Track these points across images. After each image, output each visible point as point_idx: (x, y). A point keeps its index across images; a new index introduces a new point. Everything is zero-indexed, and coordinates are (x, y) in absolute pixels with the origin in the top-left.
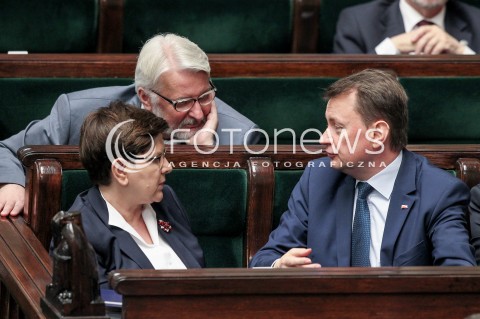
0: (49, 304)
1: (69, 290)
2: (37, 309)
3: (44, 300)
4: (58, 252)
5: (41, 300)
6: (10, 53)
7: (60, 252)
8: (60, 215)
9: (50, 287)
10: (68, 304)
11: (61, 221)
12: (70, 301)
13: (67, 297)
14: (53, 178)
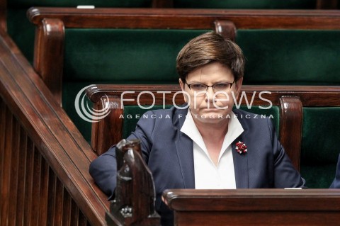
0: (113, 218)
1: (130, 206)
2: (103, 221)
3: (109, 214)
4: (121, 174)
5: (106, 214)
6: (79, 7)
7: (123, 174)
8: (122, 143)
9: (114, 204)
10: (129, 218)
11: (123, 147)
12: (131, 215)
13: (128, 212)
14: (116, 112)
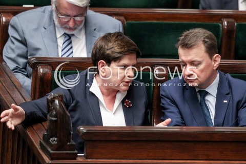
0: (45, 145)
1: (56, 137)
2: (38, 147)
3: (42, 141)
4: (50, 116)
5: (40, 142)
6: (24, 6)
7: (51, 116)
8: (51, 95)
9: (45, 135)
10: (55, 144)
11: (52, 98)
12: (56, 143)
13: (54, 140)
14: (47, 75)
